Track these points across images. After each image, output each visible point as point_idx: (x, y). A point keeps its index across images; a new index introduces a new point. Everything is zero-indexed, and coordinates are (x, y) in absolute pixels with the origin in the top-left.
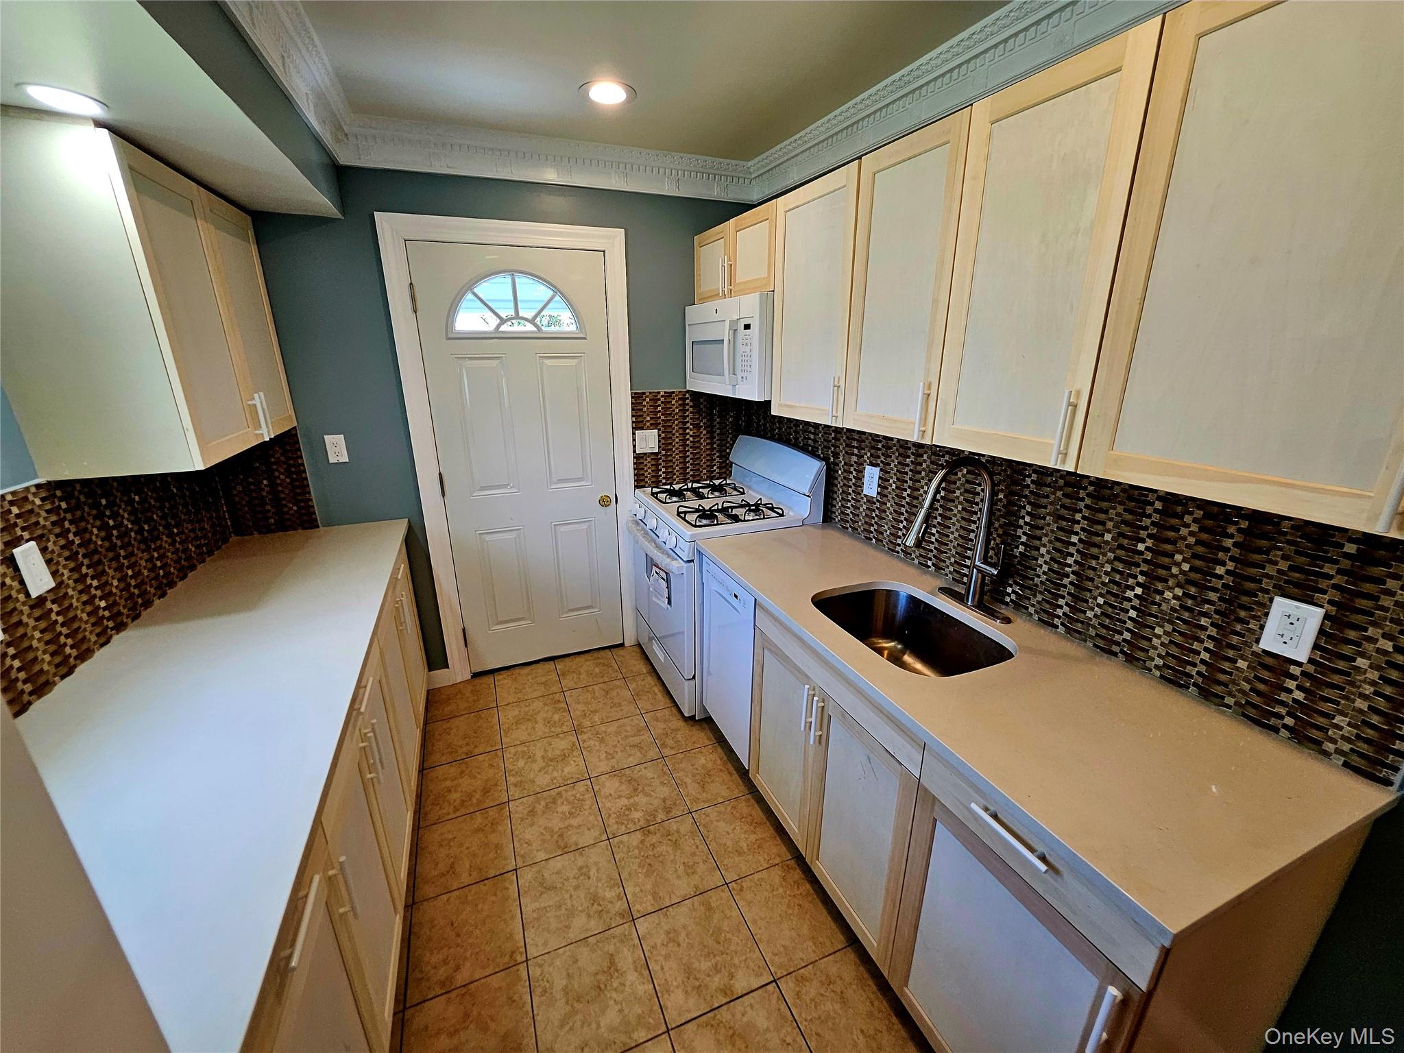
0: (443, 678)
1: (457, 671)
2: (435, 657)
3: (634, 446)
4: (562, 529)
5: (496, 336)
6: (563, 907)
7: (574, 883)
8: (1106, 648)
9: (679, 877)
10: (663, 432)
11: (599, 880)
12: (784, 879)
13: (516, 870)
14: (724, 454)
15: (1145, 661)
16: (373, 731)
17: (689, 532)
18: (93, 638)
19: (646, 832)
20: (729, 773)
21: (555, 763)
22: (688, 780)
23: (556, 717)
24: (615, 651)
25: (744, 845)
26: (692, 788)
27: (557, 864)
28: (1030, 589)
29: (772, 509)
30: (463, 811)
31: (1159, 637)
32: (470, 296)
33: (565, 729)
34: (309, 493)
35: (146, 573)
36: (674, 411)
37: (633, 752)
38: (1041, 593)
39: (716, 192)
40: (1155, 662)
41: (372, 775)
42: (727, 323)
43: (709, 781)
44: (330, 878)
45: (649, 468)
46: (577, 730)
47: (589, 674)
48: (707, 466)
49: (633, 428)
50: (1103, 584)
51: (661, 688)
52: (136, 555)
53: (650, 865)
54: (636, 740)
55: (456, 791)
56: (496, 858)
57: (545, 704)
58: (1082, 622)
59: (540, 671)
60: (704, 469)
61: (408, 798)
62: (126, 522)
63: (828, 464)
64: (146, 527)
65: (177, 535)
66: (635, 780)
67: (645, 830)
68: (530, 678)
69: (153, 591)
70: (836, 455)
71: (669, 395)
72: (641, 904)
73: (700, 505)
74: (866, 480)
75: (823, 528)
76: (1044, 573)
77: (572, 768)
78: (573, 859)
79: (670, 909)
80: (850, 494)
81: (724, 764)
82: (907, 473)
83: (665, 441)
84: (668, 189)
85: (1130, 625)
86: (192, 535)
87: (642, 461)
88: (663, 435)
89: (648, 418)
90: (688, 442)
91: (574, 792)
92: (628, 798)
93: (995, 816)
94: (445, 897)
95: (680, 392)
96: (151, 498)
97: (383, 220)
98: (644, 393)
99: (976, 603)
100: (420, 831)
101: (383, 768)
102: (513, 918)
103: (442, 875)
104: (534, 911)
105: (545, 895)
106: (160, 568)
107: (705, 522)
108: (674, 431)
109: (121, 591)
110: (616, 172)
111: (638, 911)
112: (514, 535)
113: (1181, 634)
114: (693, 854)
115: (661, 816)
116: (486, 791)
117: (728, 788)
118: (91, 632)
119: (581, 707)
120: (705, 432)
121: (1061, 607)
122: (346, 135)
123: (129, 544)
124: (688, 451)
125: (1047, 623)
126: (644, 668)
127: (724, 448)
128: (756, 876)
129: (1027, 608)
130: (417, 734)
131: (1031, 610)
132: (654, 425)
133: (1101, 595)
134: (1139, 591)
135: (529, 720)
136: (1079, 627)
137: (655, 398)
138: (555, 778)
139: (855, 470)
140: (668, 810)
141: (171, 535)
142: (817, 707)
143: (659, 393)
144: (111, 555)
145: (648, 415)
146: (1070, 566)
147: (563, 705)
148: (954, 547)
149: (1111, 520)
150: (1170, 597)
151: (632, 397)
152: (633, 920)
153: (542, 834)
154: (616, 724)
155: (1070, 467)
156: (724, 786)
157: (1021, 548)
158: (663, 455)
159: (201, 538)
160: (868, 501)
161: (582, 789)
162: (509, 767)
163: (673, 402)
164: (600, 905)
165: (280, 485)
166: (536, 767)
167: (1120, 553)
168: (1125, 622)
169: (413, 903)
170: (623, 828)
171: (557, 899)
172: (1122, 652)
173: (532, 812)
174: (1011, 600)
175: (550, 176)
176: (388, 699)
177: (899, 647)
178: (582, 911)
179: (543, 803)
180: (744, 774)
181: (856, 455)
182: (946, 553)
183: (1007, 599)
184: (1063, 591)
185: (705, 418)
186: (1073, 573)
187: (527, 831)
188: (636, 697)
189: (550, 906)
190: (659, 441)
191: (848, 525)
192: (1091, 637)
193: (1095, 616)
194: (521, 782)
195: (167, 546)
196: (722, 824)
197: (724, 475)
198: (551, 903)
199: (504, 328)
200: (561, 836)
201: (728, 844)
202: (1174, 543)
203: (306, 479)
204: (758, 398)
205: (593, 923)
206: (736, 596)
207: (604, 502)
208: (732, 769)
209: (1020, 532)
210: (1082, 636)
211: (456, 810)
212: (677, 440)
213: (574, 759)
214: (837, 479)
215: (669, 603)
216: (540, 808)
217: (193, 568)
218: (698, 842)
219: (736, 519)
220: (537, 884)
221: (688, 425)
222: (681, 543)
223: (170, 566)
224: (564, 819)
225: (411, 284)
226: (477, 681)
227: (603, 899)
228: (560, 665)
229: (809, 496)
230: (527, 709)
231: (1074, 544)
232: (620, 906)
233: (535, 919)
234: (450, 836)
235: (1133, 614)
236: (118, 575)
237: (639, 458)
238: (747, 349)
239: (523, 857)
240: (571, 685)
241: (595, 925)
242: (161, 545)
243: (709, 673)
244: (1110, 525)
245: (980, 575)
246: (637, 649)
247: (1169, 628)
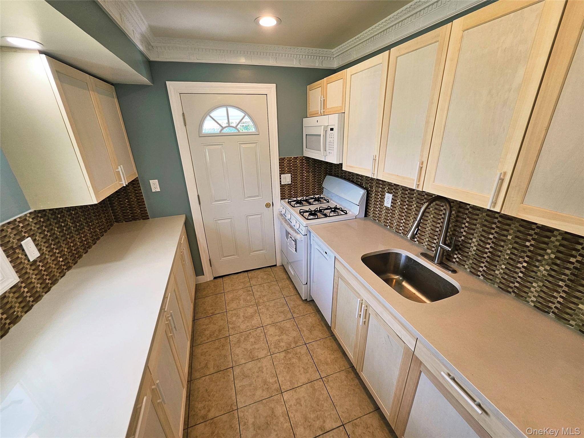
0: (202, 279)
1: (208, 276)
2: (198, 270)
3: (281, 181)
4: (250, 217)
5: (220, 135)
6: (252, 386)
7: (256, 374)
8: (505, 288)
9: (301, 374)
10: (293, 175)
11: (267, 374)
12: (347, 376)
13: (232, 367)
14: (320, 184)
15: (526, 298)
16: (171, 315)
17: (305, 222)
18: (58, 275)
19: (287, 352)
20: (322, 326)
21: (248, 319)
22: (304, 329)
23: (248, 298)
24: (273, 268)
25: (329, 360)
26: (306, 333)
27: (250, 365)
28: (466, 257)
29: (342, 211)
30: (210, 339)
31: (534, 287)
32: (208, 118)
33: (252, 303)
34: (145, 204)
35: (79, 244)
36: (298, 165)
37: (281, 315)
38: (472, 259)
39: (317, 65)
40: (532, 299)
41: (172, 334)
42: (323, 127)
43: (314, 329)
44: (153, 389)
45: (287, 191)
46: (257, 304)
47: (262, 278)
48: (312, 189)
49: (280, 173)
50: (505, 259)
51: (292, 286)
52: (74, 237)
53: (288, 368)
54: (282, 309)
55: (208, 330)
56: (224, 361)
57: (244, 292)
58: (493, 276)
59: (241, 276)
60: (311, 190)
61: (188, 334)
62: (69, 223)
63: (368, 191)
64: (78, 224)
65: (91, 226)
66: (282, 328)
67: (286, 351)
68: (237, 280)
69: (82, 251)
70: (371, 187)
71: (296, 158)
72: (285, 385)
73: (309, 209)
74: (385, 199)
75: (365, 220)
76: (474, 250)
77: (255, 321)
78: (256, 363)
79: (297, 389)
80: (378, 205)
81: (320, 322)
82: (406, 198)
83: (293, 179)
84: (295, 64)
85: (519, 280)
86: (98, 225)
87: (284, 188)
88: (293, 176)
89: (287, 169)
90: (304, 179)
91: (256, 333)
92: (279, 336)
93: (453, 379)
94: (204, 378)
95: (300, 157)
96: (79, 211)
97: (171, 85)
98: (285, 158)
99: (439, 262)
100: (193, 348)
101: (176, 330)
102: (232, 389)
103: (202, 368)
104: (240, 387)
105: (245, 380)
106: (85, 241)
107: (312, 217)
108: (298, 174)
109: (69, 253)
110: (272, 57)
111: (284, 389)
112: (229, 220)
113: (547, 287)
114: (307, 363)
115: (293, 345)
116: (220, 331)
117: (322, 333)
118: (57, 272)
119: (259, 294)
120: (311, 174)
121: (482, 267)
122: (152, 47)
123: (71, 232)
124: (304, 183)
125: (474, 273)
126: (285, 277)
127: (320, 181)
128: (335, 375)
129: (464, 266)
130: (192, 306)
131: (466, 267)
132: (289, 172)
133: (504, 264)
134: (525, 264)
135: (237, 299)
136: (491, 277)
137: (290, 160)
138: (248, 326)
139: (380, 194)
140: (296, 343)
141: (89, 226)
142: (364, 309)
143: (291, 157)
144: (63, 238)
145: (286, 168)
146: (488, 249)
147: (251, 292)
148: (428, 234)
149: (512, 229)
150: (543, 270)
151: (279, 160)
152: (282, 393)
153: (243, 351)
154: (273, 302)
155: (497, 209)
156: (319, 333)
157: (463, 238)
158: (293, 185)
159: (102, 225)
160: (386, 209)
161: (260, 331)
162: (230, 320)
163: (298, 161)
164: (268, 385)
165: (133, 201)
166: (240, 320)
167: (516, 245)
168: (516, 278)
169: (191, 380)
170: (277, 350)
171: (249, 382)
172: (514, 292)
173: (239, 341)
174: (456, 261)
175: (242, 61)
176: (178, 297)
177: (401, 278)
178: (260, 388)
179: (243, 337)
180: (329, 328)
181: (381, 188)
182: (424, 236)
183: (454, 260)
184: (484, 260)
185: (311, 168)
186: (489, 252)
187: (237, 350)
188: (282, 289)
189: (246, 385)
190: (291, 179)
191: (376, 219)
192: (497, 283)
193: (500, 273)
194: (235, 327)
195: (87, 231)
196: (319, 350)
197: (320, 193)
198: (247, 383)
199: (225, 131)
200: (251, 352)
201: (322, 360)
202: (547, 244)
203: (143, 199)
204: (337, 162)
205: (265, 393)
206: (326, 253)
207: (268, 205)
208: (323, 324)
209: (462, 230)
210: (492, 282)
211: (208, 339)
212: (299, 178)
213: (256, 317)
214: (372, 198)
215: (296, 251)
216: (242, 339)
217: (98, 239)
218: (309, 358)
219: (326, 216)
220: (241, 375)
221: (304, 171)
222: (301, 227)
223: (89, 239)
224: (252, 345)
225: (183, 113)
226: (216, 280)
227: (269, 382)
228: (250, 274)
229: (359, 205)
230: (236, 294)
231: (491, 239)
232: (276, 386)
233: (241, 390)
234: (205, 351)
235: (521, 275)
236: (67, 246)
237: (282, 187)
238: (332, 139)
239: (235, 362)
240: (254, 283)
241: (265, 395)
242: (85, 231)
243: (313, 282)
244: (511, 232)
245: (442, 250)
246: (282, 267)
247: (541, 284)
